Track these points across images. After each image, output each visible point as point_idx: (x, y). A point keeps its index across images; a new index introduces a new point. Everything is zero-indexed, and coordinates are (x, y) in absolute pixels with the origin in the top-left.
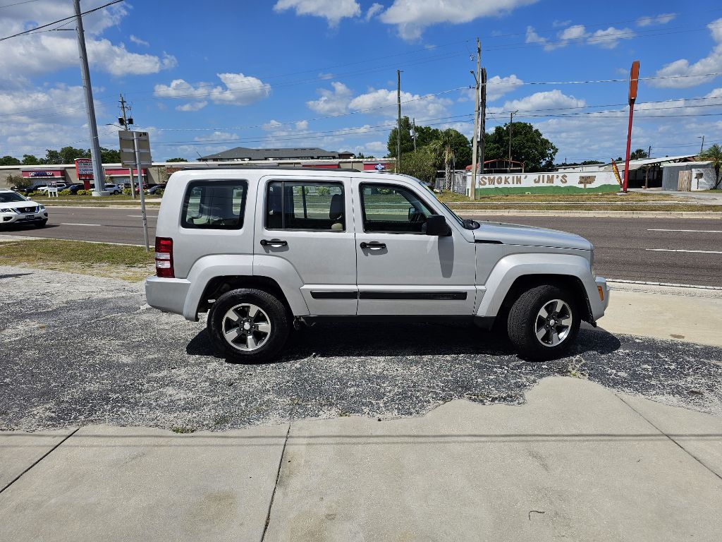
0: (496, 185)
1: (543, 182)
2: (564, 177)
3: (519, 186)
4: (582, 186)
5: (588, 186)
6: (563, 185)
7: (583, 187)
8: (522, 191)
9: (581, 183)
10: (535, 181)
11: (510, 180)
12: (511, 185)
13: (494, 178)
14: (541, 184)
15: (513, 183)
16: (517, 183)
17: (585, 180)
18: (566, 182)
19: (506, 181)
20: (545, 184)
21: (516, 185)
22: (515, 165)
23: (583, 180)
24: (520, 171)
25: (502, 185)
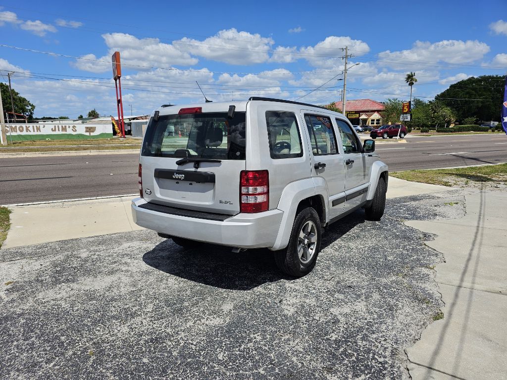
0: (19, 133)
1: (59, 130)
2: (74, 127)
3: (39, 133)
4: (87, 134)
5: (92, 134)
6: (74, 133)
7: (89, 135)
8: (43, 137)
9: (87, 131)
10: (52, 129)
11: (31, 129)
12: (32, 133)
13: (16, 127)
14: (57, 132)
15: (34, 131)
16: (37, 131)
17: (89, 130)
18: (76, 131)
19: (27, 130)
20: (61, 132)
21: (36, 133)
22: (19, 117)
23: (88, 130)
24: (24, 122)
25: (24, 133)
